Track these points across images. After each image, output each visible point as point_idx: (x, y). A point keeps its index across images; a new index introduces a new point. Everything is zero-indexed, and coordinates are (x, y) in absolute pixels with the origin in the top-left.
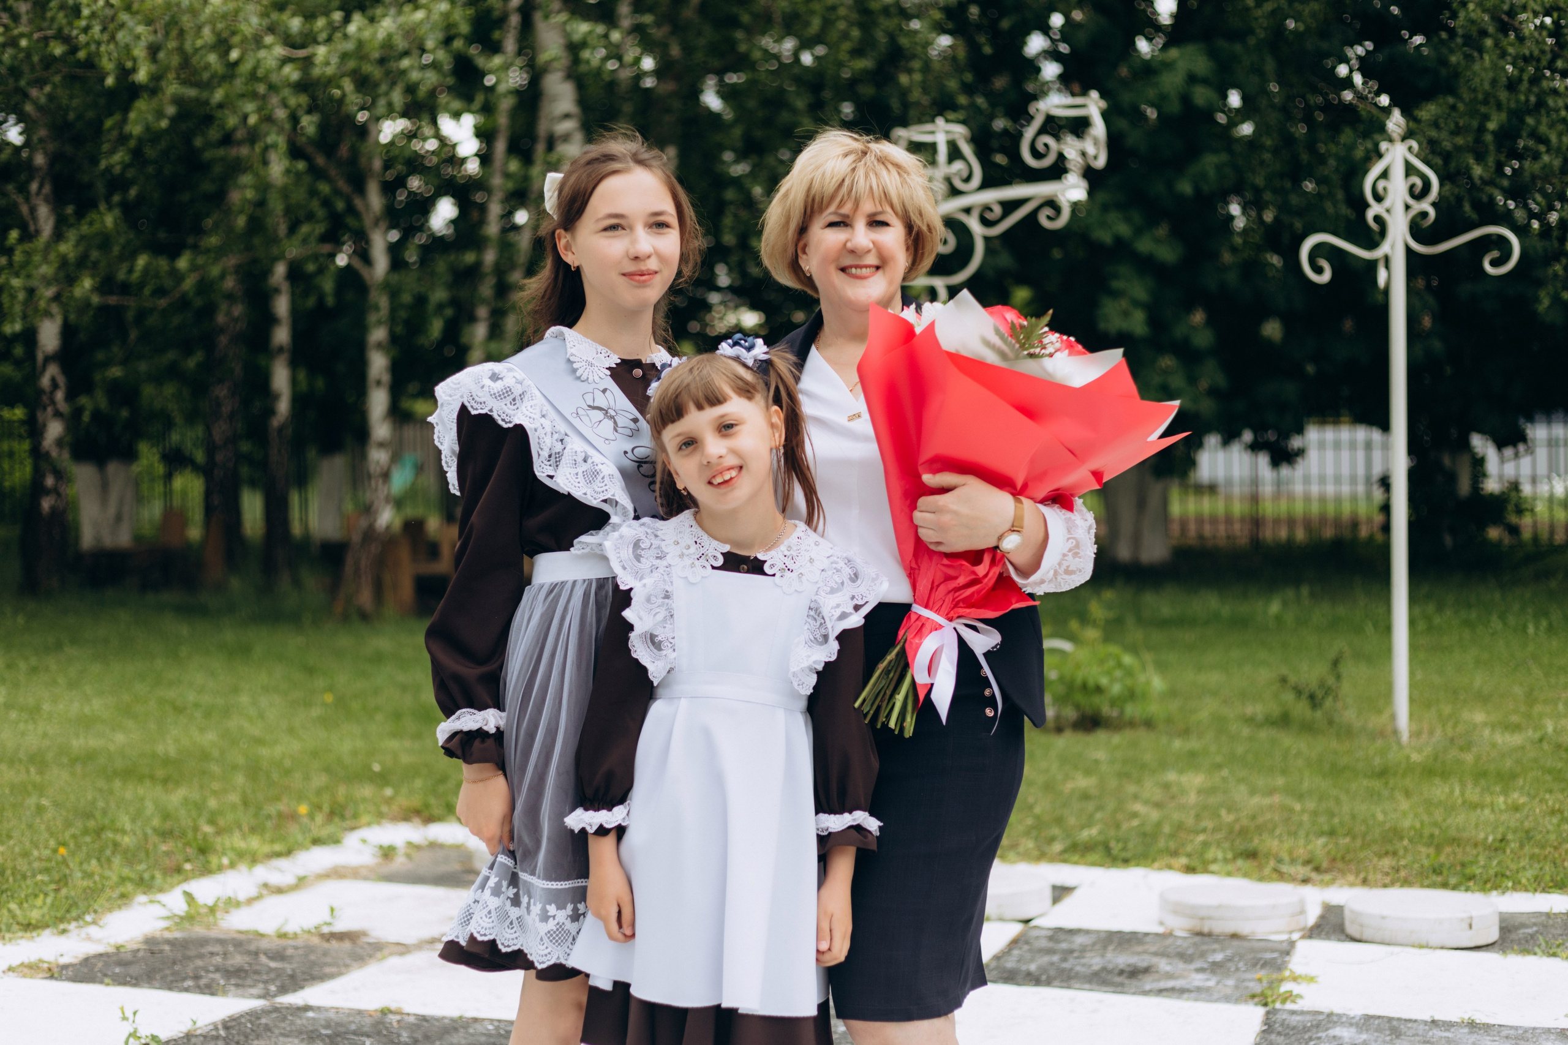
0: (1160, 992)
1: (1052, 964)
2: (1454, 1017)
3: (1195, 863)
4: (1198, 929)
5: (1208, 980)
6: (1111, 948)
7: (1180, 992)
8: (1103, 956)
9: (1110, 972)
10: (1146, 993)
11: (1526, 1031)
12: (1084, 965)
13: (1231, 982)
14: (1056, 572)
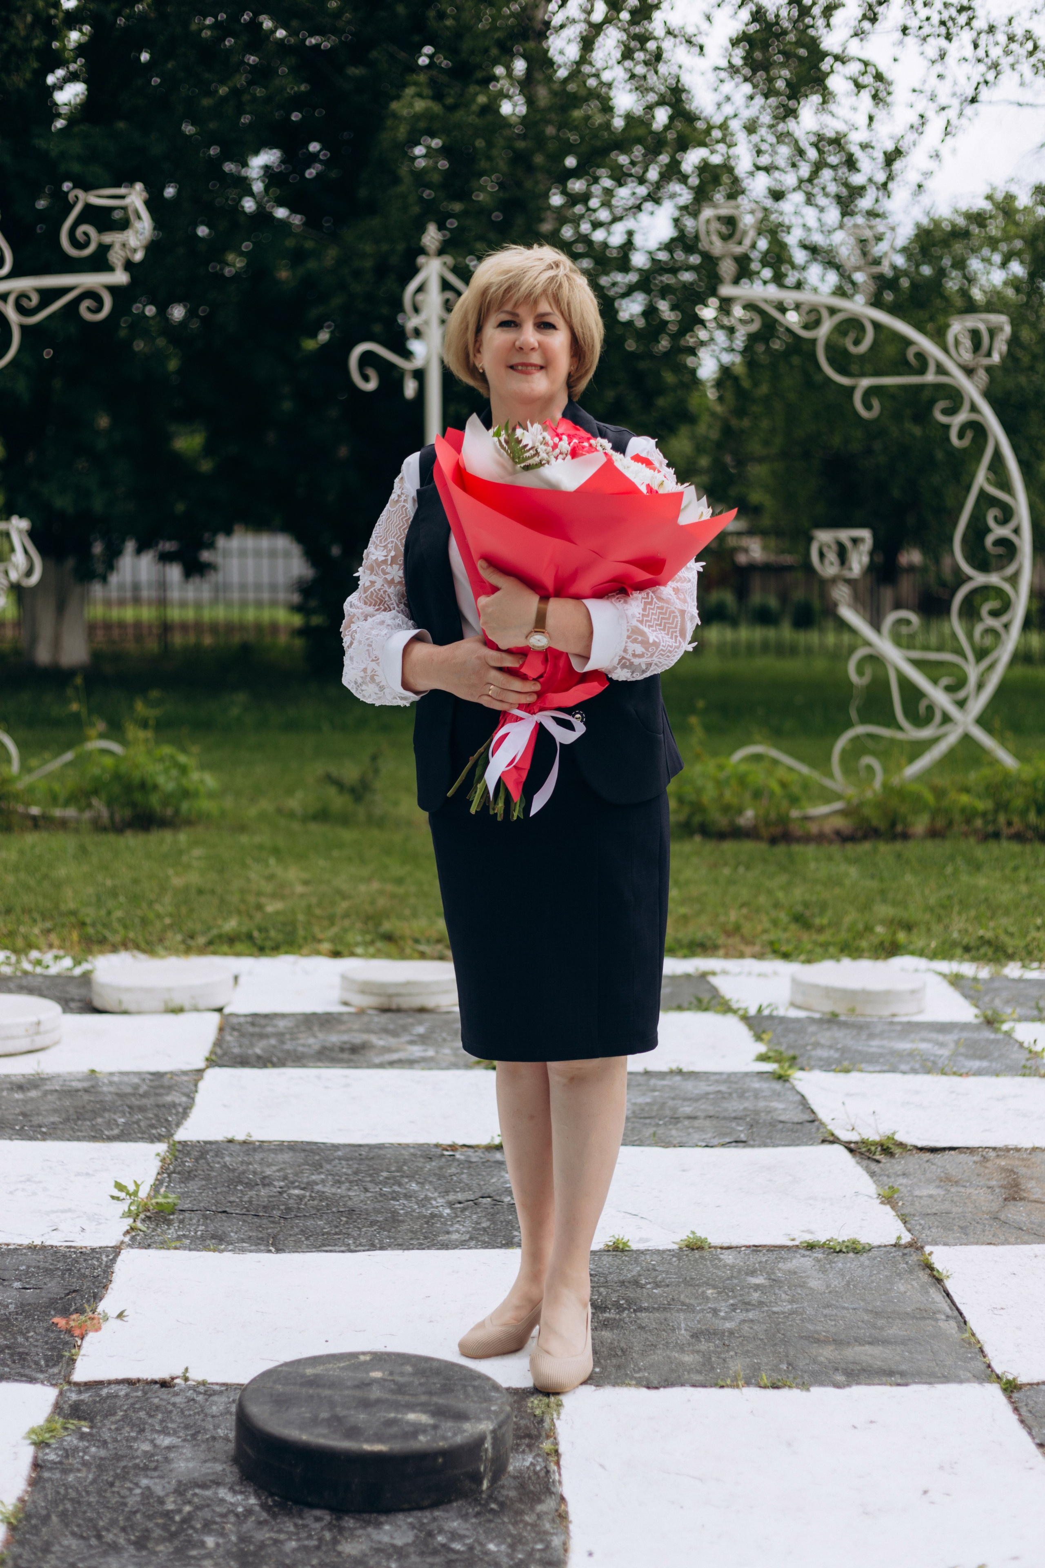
0: (392, 1064)
1: (274, 1047)
2: (664, 1068)
3: (340, 948)
4: (386, 1006)
5: (425, 1050)
6: (316, 1029)
7: (409, 1063)
8: (315, 1036)
9: (331, 1049)
10: (381, 1066)
11: (730, 1075)
12: (303, 1045)
13: (447, 1051)
14: (623, 658)
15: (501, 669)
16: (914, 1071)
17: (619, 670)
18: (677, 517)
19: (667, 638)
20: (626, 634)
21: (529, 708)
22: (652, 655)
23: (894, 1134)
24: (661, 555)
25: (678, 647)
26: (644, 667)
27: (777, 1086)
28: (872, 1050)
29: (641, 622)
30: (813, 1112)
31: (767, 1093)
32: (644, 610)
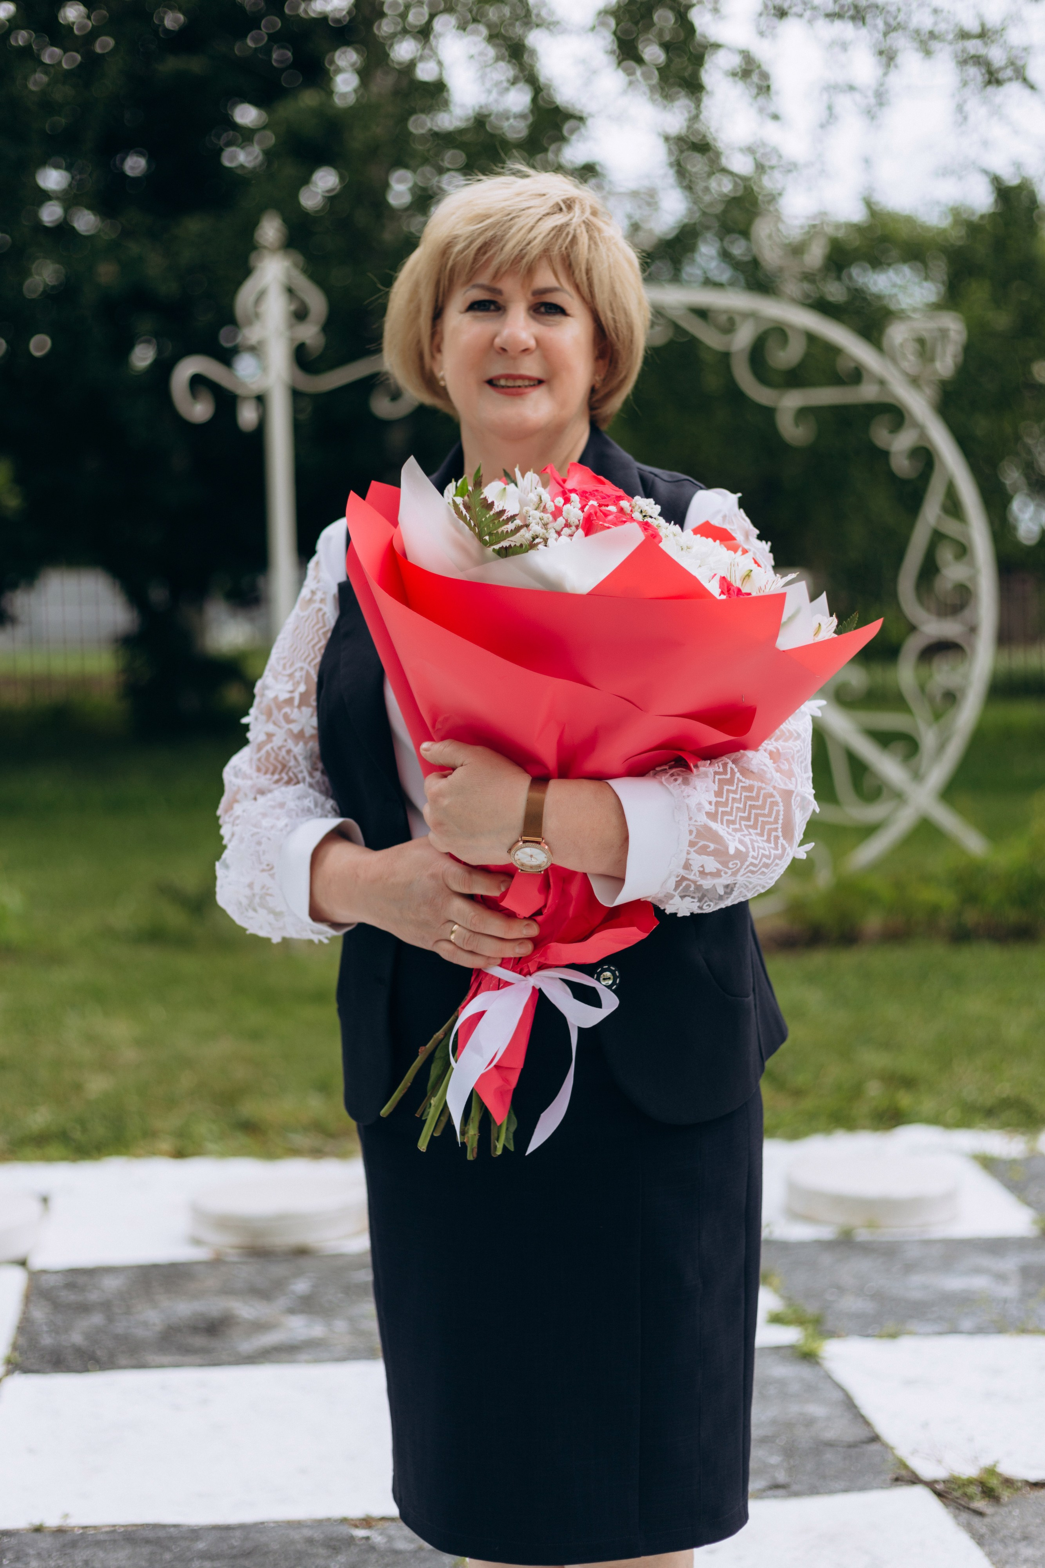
5: (311, 1326)
6: (157, 1292)
7: (290, 1352)
8: (156, 1307)
13: (343, 1326)
14: (683, 879)
15: (472, 898)
16: (979, 1330)
17: (677, 899)
18: (775, 636)
19: (760, 842)
20: (686, 838)
21: (519, 965)
22: (735, 874)
23: (995, 1466)
24: (748, 701)
25: (780, 857)
26: (721, 891)
27: (804, 1371)
28: (916, 1295)
29: (712, 816)
30: (866, 1423)
31: (795, 1388)
32: (719, 794)
